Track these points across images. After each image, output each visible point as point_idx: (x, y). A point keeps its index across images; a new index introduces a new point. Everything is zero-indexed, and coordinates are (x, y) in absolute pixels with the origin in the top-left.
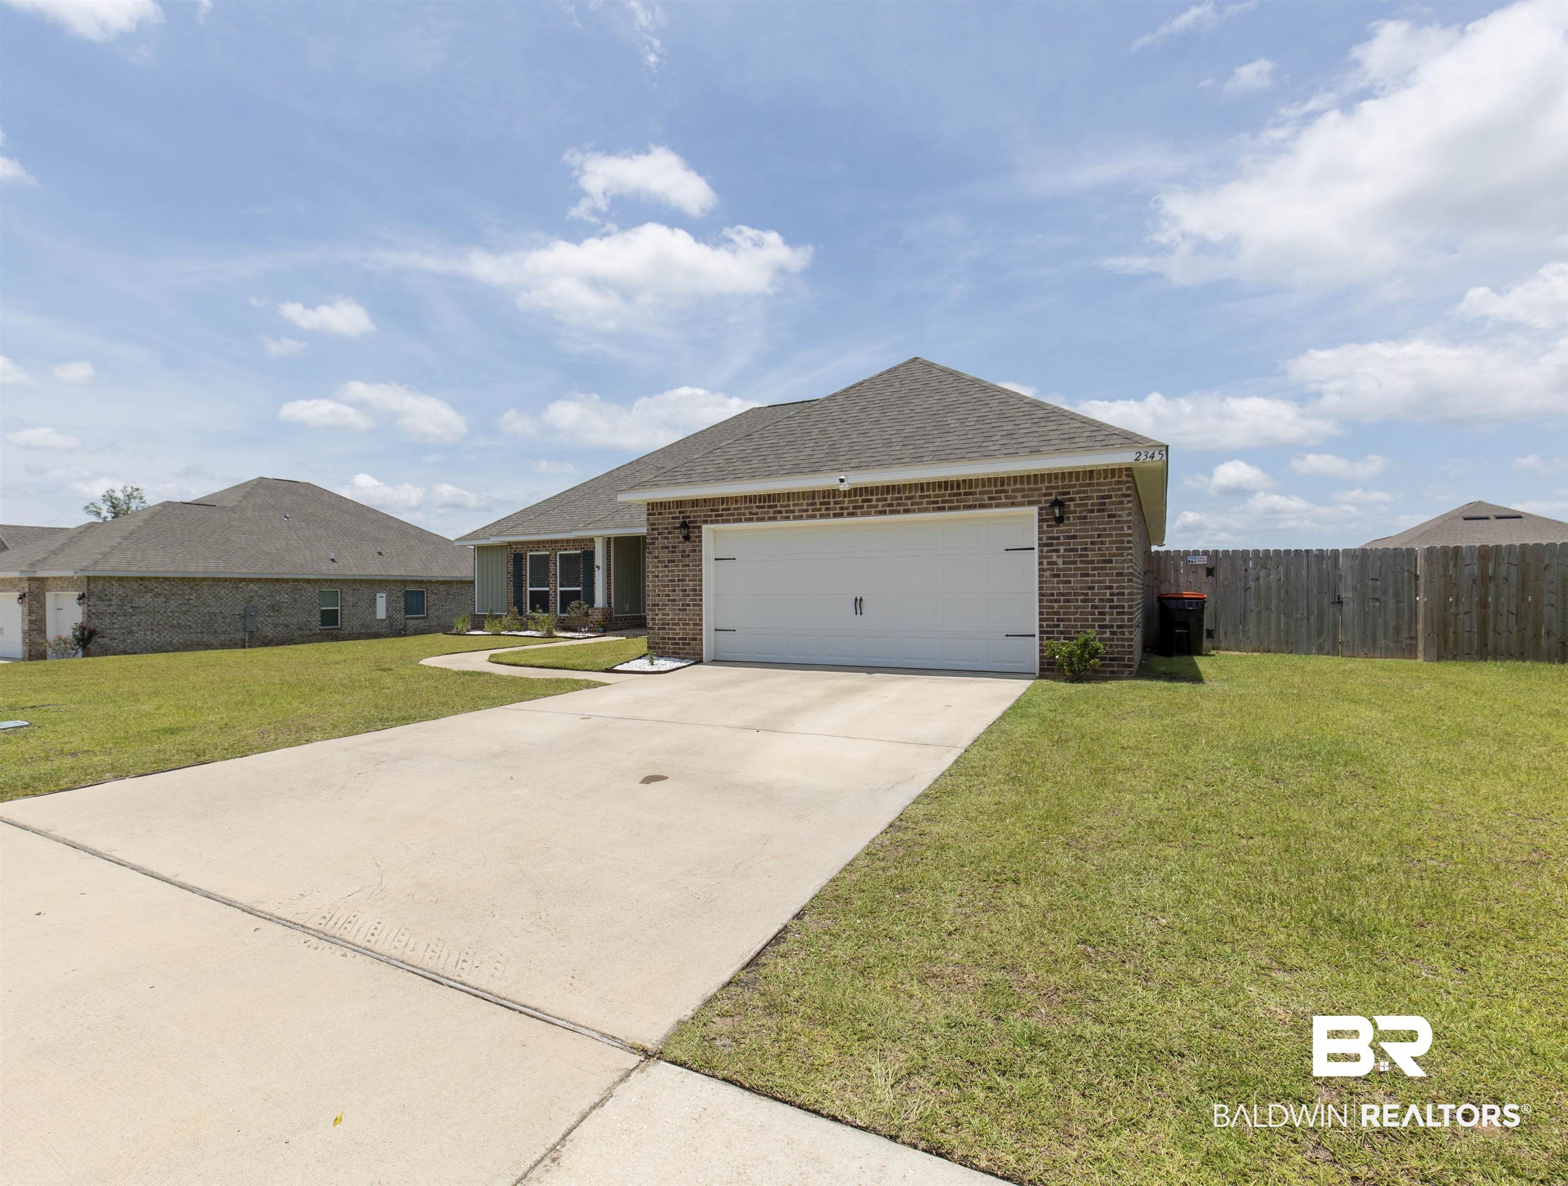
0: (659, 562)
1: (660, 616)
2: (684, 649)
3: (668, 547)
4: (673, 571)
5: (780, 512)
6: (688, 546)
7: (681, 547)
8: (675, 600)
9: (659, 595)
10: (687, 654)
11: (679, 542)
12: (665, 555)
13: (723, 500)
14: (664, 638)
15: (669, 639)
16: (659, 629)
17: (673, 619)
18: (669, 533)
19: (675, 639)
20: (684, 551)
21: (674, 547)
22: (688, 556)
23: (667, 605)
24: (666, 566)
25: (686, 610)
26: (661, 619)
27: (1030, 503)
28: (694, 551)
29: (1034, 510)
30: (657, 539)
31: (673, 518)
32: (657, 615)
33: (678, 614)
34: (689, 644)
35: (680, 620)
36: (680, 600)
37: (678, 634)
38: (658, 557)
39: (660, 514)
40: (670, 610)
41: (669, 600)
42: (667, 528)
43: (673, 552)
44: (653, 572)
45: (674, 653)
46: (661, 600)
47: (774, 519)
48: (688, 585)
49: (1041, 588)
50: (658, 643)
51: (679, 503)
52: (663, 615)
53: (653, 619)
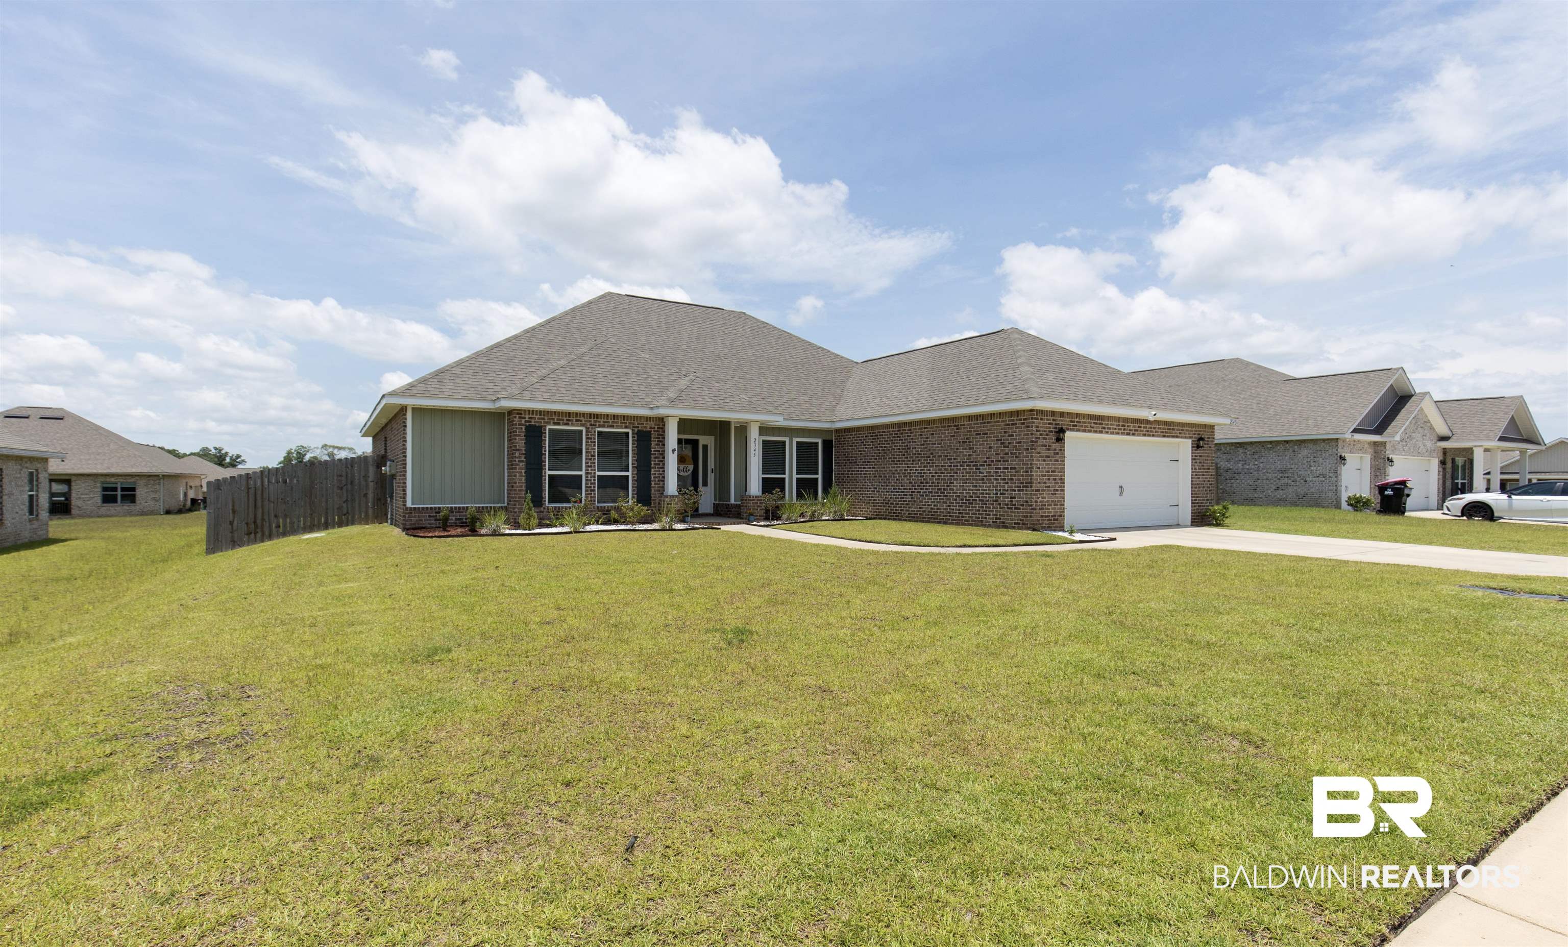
0: (1041, 457)
1: (1040, 499)
2: (1054, 523)
3: (1045, 446)
4: (1049, 464)
5: (1104, 428)
6: (1057, 446)
7: (1054, 446)
8: (1049, 487)
9: (1039, 483)
10: (1056, 527)
11: (1053, 443)
12: (1044, 452)
13: (1078, 415)
14: (1042, 516)
15: (1046, 516)
16: (1040, 509)
17: (1048, 501)
18: (1047, 435)
19: (1049, 516)
20: (1055, 450)
21: (1049, 446)
22: (1058, 453)
23: (1044, 490)
24: (1045, 461)
25: (1055, 494)
26: (1041, 502)
27: (1190, 438)
28: (1061, 450)
29: (1190, 441)
30: (1039, 438)
31: (1050, 424)
32: (1038, 498)
33: (1051, 498)
34: (1057, 520)
35: (1052, 501)
36: (1053, 487)
37: (1051, 512)
38: (1039, 453)
39: (1041, 419)
40: (1046, 494)
41: (1046, 487)
42: (1045, 431)
43: (1049, 450)
44: (1036, 464)
45: (1048, 527)
46: (1041, 487)
47: (1101, 432)
48: (1057, 476)
49: (1192, 481)
50: (1039, 520)
51: (1053, 413)
52: (1042, 498)
53: (1036, 502)
